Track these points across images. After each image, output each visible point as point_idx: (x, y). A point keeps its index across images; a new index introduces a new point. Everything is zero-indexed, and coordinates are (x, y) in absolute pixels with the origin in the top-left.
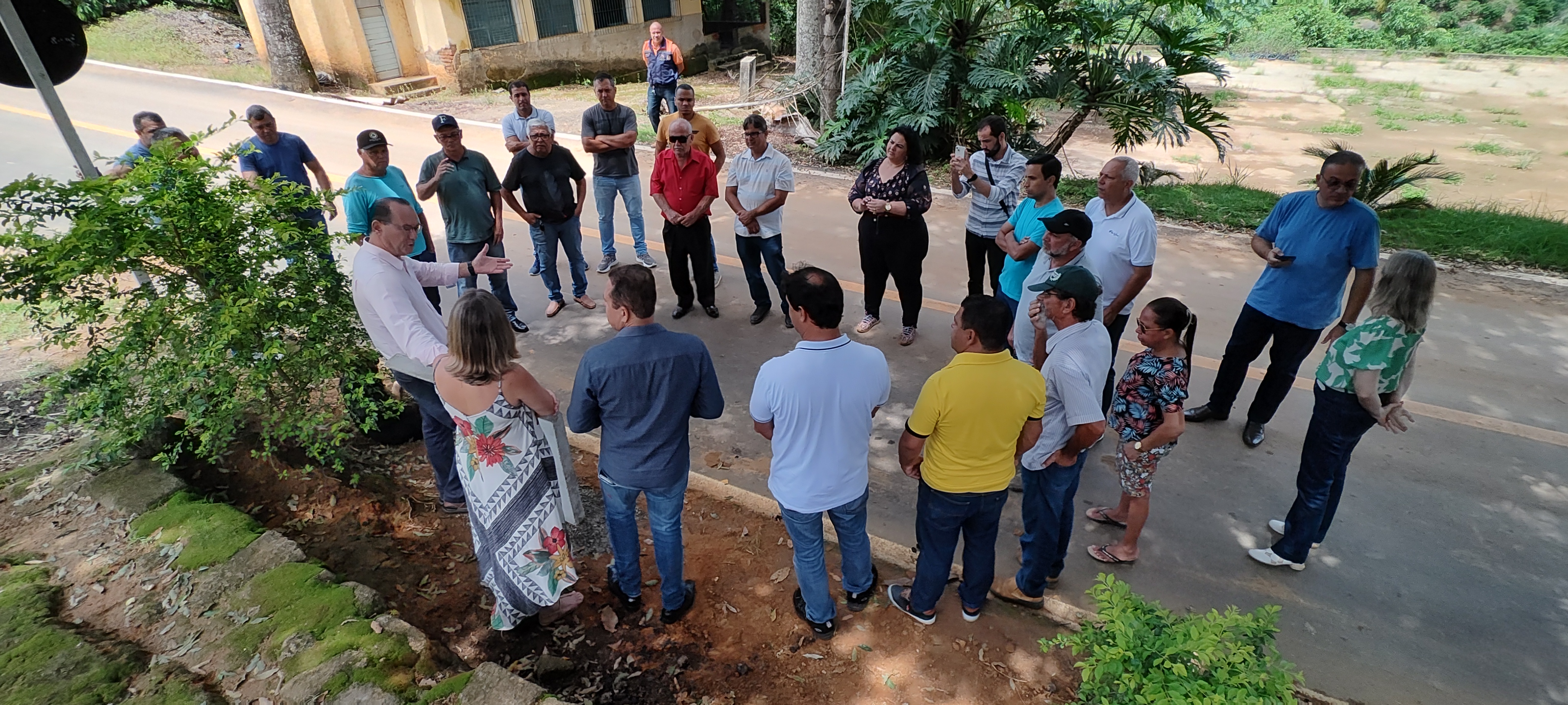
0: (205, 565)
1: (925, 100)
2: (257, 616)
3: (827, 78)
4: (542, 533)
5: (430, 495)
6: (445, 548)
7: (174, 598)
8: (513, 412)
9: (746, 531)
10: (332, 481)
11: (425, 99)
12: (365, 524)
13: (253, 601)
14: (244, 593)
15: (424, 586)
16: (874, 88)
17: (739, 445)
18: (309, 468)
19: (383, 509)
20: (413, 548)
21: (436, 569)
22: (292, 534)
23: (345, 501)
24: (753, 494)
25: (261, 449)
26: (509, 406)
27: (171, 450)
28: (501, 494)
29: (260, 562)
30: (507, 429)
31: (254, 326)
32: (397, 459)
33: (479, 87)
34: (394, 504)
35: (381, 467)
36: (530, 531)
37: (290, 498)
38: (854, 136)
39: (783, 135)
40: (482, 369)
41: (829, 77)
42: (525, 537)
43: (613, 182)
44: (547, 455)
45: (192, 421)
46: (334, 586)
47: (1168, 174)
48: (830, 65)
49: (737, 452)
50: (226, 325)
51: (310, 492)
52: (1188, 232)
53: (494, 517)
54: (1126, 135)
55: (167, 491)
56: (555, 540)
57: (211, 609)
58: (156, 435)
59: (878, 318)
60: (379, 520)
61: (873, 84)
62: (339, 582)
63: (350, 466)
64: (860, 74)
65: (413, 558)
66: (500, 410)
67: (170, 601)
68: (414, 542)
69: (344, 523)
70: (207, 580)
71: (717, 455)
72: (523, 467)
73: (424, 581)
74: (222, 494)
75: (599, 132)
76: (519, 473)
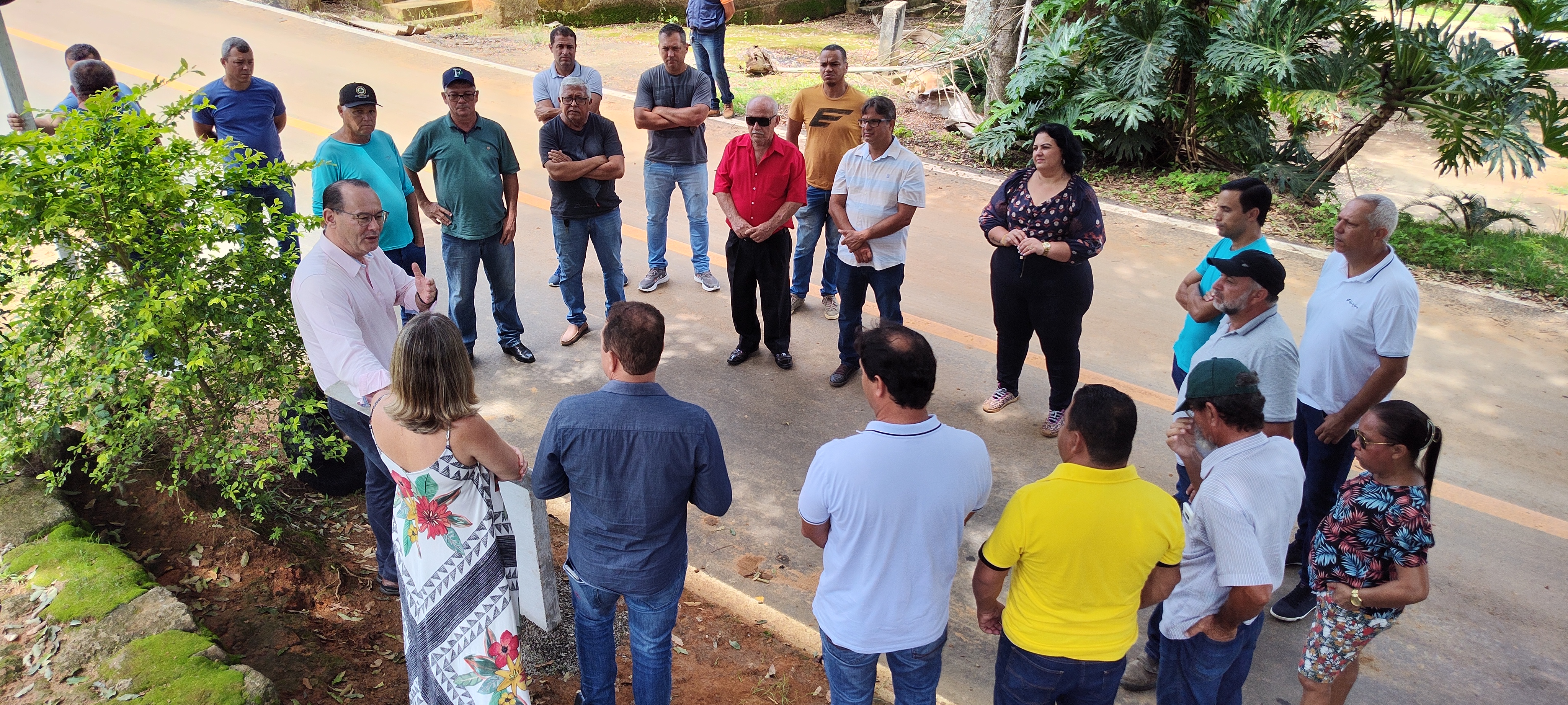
0: (78, 619)
1: (1138, 81)
2: (126, 691)
3: (1000, 40)
4: (489, 636)
5: (368, 567)
6: (374, 638)
7: (37, 655)
8: (463, 473)
9: (773, 671)
10: (249, 532)
11: (452, 30)
12: (279, 594)
13: (125, 672)
14: (116, 661)
15: (338, 684)
16: (1064, 60)
17: (788, 551)
18: (221, 513)
19: (305, 578)
20: (333, 633)
21: (357, 665)
22: (187, 596)
23: (260, 561)
24: (795, 622)
25: (168, 481)
26: (458, 464)
27: (59, 470)
28: (443, 576)
29: (140, 624)
30: (455, 494)
31: (177, 324)
32: (336, 514)
33: (526, 19)
34: (320, 573)
35: (313, 522)
36: (475, 629)
37: (194, 549)
38: (1029, 126)
39: (931, 116)
40: (427, 412)
41: (1003, 40)
42: (468, 635)
43: (670, 170)
44: (504, 533)
45: (91, 437)
46: (221, 667)
47: (1509, 216)
48: (1005, 22)
49: (784, 560)
50: (144, 322)
51: (219, 544)
52: (1526, 310)
53: (431, 605)
54: (1456, 151)
55: (50, 521)
56: (505, 650)
57: (76, 674)
58: (48, 449)
59: (1015, 394)
60: (297, 592)
61: (1063, 54)
62: (229, 663)
63: (273, 516)
64: (1047, 38)
65: (332, 646)
66: (448, 469)
67: (32, 658)
68: (335, 626)
69: (253, 590)
70: (78, 638)
71: (756, 561)
72: (473, 544)
73: (338, 679)
74: (115, 532)
75: (658, 102)
76: (467, 552)
